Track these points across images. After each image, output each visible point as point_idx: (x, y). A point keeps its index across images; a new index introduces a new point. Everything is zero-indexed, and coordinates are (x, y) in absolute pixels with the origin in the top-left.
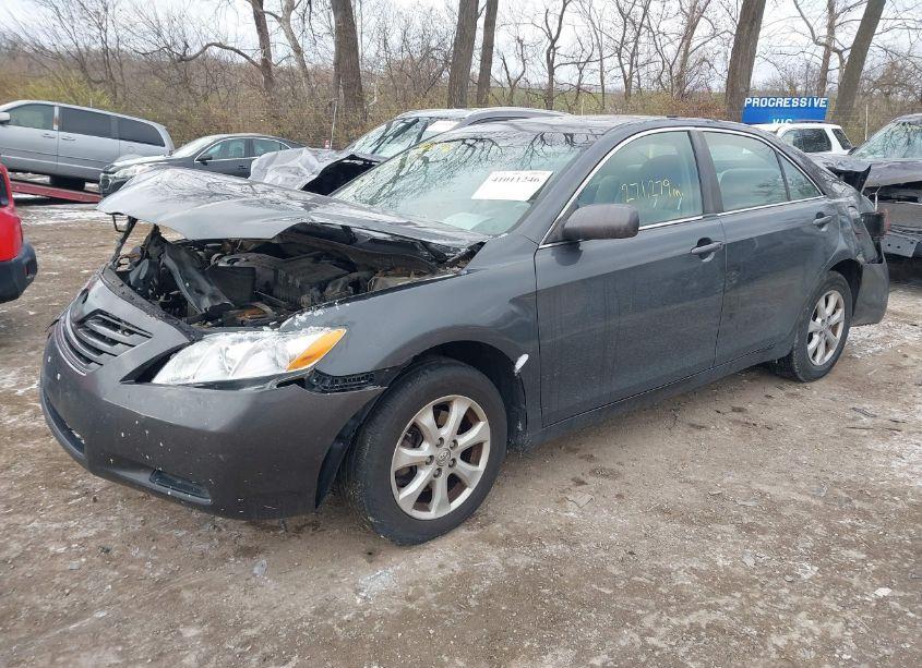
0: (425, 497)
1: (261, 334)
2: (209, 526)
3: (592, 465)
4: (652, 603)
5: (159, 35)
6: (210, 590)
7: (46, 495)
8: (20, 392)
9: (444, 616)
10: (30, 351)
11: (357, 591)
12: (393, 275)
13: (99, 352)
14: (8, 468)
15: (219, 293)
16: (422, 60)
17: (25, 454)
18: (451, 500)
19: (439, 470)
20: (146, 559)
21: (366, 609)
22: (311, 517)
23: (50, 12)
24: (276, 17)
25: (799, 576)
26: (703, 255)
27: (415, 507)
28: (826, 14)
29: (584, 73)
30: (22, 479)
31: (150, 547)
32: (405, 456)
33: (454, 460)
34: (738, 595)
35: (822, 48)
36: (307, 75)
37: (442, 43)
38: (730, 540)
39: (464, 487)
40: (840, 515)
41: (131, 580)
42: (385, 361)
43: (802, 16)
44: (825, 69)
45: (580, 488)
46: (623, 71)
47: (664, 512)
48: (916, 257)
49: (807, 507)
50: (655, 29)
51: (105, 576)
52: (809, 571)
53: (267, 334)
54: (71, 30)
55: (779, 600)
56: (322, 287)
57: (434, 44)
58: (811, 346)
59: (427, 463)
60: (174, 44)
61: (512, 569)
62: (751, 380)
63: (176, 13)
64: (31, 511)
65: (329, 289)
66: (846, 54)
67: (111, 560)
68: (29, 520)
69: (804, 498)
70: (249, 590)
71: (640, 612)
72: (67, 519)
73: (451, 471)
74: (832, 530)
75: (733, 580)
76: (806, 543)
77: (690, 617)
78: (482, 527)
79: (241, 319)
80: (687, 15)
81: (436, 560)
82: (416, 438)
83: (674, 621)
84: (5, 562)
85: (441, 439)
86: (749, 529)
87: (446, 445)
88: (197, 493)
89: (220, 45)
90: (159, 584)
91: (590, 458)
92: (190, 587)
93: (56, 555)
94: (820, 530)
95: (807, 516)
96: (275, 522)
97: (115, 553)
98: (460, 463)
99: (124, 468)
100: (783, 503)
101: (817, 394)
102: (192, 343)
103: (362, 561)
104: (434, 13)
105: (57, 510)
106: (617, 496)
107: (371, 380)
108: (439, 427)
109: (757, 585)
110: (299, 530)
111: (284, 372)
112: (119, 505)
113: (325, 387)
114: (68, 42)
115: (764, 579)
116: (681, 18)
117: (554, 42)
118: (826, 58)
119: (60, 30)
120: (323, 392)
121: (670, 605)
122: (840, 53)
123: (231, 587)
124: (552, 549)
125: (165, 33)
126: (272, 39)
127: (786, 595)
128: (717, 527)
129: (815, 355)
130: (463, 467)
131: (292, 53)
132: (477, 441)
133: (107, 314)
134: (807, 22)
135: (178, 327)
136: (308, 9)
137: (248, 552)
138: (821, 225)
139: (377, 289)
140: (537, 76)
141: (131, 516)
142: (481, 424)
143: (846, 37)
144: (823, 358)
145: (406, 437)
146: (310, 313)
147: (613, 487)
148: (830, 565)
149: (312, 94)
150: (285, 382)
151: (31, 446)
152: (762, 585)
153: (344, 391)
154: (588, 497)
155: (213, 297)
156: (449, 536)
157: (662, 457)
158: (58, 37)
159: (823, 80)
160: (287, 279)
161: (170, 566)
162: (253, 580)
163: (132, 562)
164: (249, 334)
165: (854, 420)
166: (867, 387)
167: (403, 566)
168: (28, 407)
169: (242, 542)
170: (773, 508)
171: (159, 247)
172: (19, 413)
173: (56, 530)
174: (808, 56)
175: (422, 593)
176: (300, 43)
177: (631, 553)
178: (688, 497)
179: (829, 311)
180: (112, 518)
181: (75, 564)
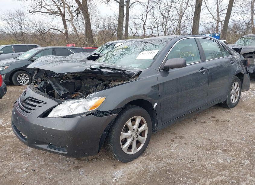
0: (130, 147)
1: (80, 100)
2: (64, 161)
3: (176, 136)
4: (203, 175)
5: (36, 27)
6: (67, 180)
7: (14, 155)
8: (3, 125)
9: (141, 183)
10: (5, 113)
11: (113, 177)
12: (116, 82)
13: (30, 109)
14: (2, 148)
15: (66, 90)
16: (109, 30)
17: (7, 143)
18: (138, 148)
19: (134, 139)
20: (46, 172)
21: (116, 183)
22: (95, 156)
23: (6, 22)
24: (69, 20)
25: (244, 164)
26: (202, 72)
27: (127, 151)
28: (216, 12)
29: (153, 31)
30: (6, 150)
31: (47, 169)
32: (124, 135)
33: (138, 136)
34: (228, 171)
35: (216, 21)
36: (78, 35)
37: (114, 25)
38: (221, 155)
39: (141, 144)
40: (251, 145)
41: (42, 179)
42: (117, 106)
43: (210, 13)
44: (218, 27)
45: (173, 142)
46: (164, 30)
47: (199, 147)
48: (254, 73)
49: (241, 143)
50: (171, 19)
51: (34, 178)
52: (247, 162)
53: (82, 100)
54: (12, 27)
55: (240, 171)
56: (96, 86)
57: (112, 25)
58: (231, 98)
59: (130, 137)
60: (41, 29)
61: (158, 168)
62: (215, 109)
63: (41, 20)
64: (10, 160)
65: (98, 86)
66: (223, 22)
67: (36, 173)
68: (9, 163)
69: (239, 141)
70: (80, 179)
71: (199, 178)
72: (21, 162)
73: (137, 139)
74: (250, 149)
75: (225, 166)
76: (243, 154)
77: (215, 178)
78: (147, 156)
79: (73, 97)
80: (179, 15)
81: (135, 166)
82: (127, 130)
83: (211, 180)
84: (2, 176)
85: (134, 129)
86: (226, 151)
87: (135, 131)
88: (62, 150)
89: (53, 29)
90: (51, 179)
91: (174, 133)
92: (61, 180)
93: (18, 173)
94: (246, 150)
95: (242, 146)
96: (85, 158)
97: (37, 171)
98: (139, 136)
99: (39, 144)
100: (233, 143)
101: (235, 111)
102: (59, 104)
103: (113, 168)
104: (111, 17)
105: (18, 159)
106: (185, 144)
107: (114, 112)
108: (133, 126)
109: (233, 167)
110: (92, 160)
111: (88, 111)
112: (36, 156)
113: (101, 115)
114: (11, 30)
115: (234, 165)
116: (178, 15)
117: (145, 23)
118: (218, 23)
119: (9, 27)
120: (100, 116)
121: (208, 175)
122: (221, 22)
123: (74, 179)
124: (169, 161)
125: (38, 26)
126: (68, 26)
127: (242, 170)
128: (216, 151)
129: (232, 100)
130: (140, 138)
131: (73, 29)
132: (144, 130)
133: (32, 98)
134: (212, 15)
135: (54, 100)
136: (77, 18)
137: (77, 168)
138: (232, 63)
139: (112, 86)
140: (141, 33)
141: (40, 159)
142: (145, 124)
143: (223, 18)
144: (235, 101)
145: (124, 130)
146: (94, 93)
147: (183, 141)
148: (252, 160)
149: (79, 40)
150: (88, 114)
151: (8, 141)
152: (234, 167)
153: (106, 116)
154: (176, 145)
155: (64, 91)
156: (137, 159)
157: (195, 132)
158: (9, 29)
159: (217, 30)
160: (85, 85)
161: (54, 174)
162: (80, 176)
163: (42, 173)
164: (76, 101)
165: (247, 118)
166: (248, 109)
167: (125, 169)
168: (6, 130)
169: (75, 165)
170: (231, 144)
171: (47, 77)
172: (4, 131)
173: (18, 165)
174: (213, 23)
175: (132, 177)
176: (75, 26)
177: (193, 160)
178: (206, 143)
179: (235, 87)
180: (34, 160)
181: (25, 175)
